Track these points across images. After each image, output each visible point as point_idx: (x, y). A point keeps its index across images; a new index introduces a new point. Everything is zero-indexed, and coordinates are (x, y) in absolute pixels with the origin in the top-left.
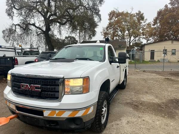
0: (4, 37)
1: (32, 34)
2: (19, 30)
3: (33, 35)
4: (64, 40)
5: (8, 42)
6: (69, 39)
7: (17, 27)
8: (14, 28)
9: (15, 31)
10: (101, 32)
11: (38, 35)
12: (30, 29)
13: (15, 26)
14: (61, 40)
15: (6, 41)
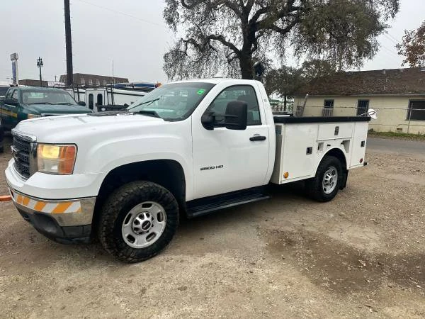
0: (166, 67)
1: (218, 60)
2: (192, 53)
3: (221, 61)
4: (300, 71)
5: (172, 78)
6: (313, 67)
7: (189, 45)
8: (182, 48)
9: (185, 53)
10: (398, 46)
11: (229, 61)
12: (214, 49)
13: (186, 45)
14: (291, 71)
15: (169, 75)
